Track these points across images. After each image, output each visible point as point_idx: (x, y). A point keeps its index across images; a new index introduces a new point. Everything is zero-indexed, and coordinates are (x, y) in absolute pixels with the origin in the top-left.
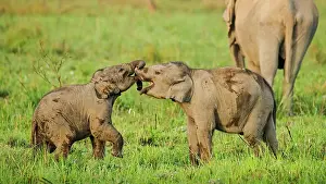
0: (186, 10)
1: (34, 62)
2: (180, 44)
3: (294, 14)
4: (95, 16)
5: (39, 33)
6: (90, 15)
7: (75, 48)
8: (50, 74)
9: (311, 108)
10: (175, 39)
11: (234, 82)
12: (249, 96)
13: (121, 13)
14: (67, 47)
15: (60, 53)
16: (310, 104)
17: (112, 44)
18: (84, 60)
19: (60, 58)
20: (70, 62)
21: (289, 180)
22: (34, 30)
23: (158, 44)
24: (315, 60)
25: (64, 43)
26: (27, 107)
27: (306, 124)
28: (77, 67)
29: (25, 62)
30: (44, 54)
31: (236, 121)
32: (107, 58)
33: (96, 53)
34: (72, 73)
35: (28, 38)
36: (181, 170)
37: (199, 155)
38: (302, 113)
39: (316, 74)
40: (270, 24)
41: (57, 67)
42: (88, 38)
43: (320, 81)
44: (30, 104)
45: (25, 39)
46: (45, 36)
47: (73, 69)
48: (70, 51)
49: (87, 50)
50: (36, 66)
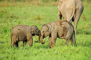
0: (47, 6)
1: (5, 20)
2: (45, 15)
3: (76, 6)
4: (22, 7)
5: (6, 12)
6: (20, 7)
7: (16, 16)
8: (9, 23)
9: (82, 33)
10: (44, 13)
11: (62, 24)
12: (66, 28)
13: (29, 6)
14: (14, 16)
15: (12, 17)
16: (82, 31)
17: (26, 15)
18: (19, 19)
19: (12, 19)
20: (15, 20)
21: (76, 52)
22: (5, 11)
23: (39, 15)
24: (83, 19)
25: (13, 15)
26: (3, 32)
27: (81, 37)
28: (17, 21)
29: (2, 20)
30: (8, 18)
31: (63, 35)
32: (25, 19)
33: (22, 17)
34: (15, 23)
35: (3, 13)
36: (46, 49)
37: (51, 45)
38: (80, 34)
39: (83, 23)
40: (69, 9)
41: (11, 21)
42: (20, 13)
43: (85, 25)
44: (4, 32)
45: (2, 13)
46: (8, 13)
47: (16, 22)
48: (15, 17)
49: (19, 16)
50: (5, 21)
